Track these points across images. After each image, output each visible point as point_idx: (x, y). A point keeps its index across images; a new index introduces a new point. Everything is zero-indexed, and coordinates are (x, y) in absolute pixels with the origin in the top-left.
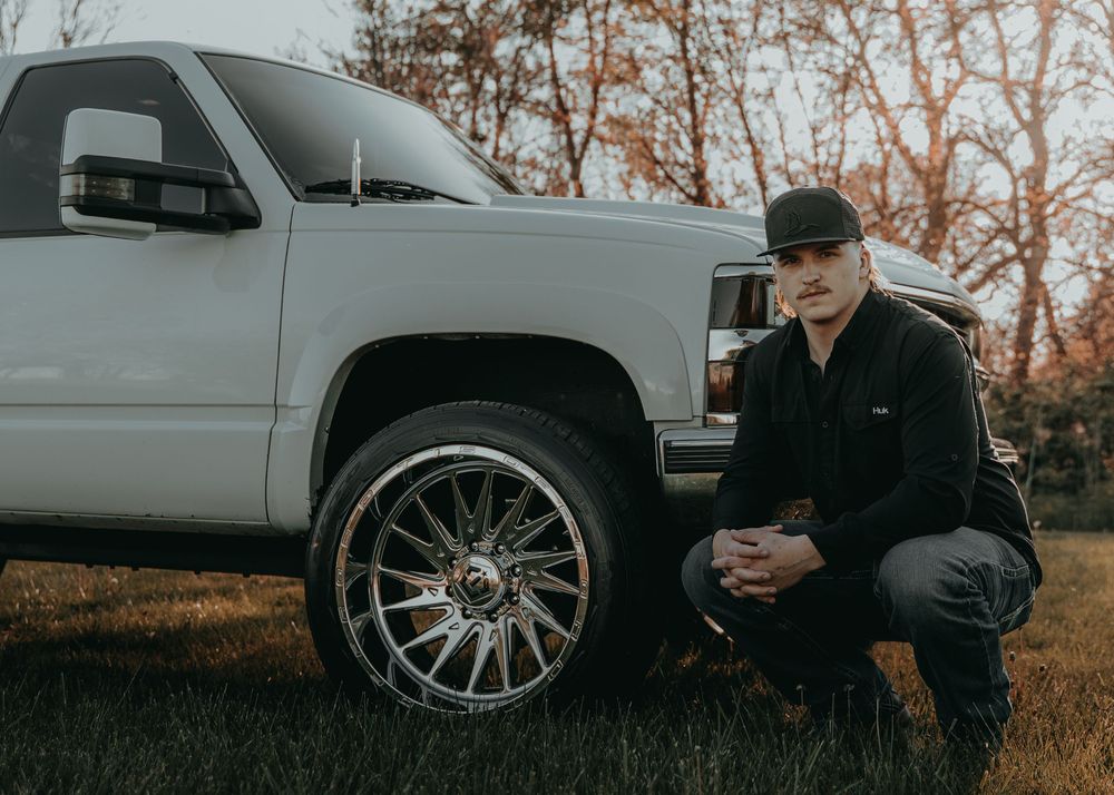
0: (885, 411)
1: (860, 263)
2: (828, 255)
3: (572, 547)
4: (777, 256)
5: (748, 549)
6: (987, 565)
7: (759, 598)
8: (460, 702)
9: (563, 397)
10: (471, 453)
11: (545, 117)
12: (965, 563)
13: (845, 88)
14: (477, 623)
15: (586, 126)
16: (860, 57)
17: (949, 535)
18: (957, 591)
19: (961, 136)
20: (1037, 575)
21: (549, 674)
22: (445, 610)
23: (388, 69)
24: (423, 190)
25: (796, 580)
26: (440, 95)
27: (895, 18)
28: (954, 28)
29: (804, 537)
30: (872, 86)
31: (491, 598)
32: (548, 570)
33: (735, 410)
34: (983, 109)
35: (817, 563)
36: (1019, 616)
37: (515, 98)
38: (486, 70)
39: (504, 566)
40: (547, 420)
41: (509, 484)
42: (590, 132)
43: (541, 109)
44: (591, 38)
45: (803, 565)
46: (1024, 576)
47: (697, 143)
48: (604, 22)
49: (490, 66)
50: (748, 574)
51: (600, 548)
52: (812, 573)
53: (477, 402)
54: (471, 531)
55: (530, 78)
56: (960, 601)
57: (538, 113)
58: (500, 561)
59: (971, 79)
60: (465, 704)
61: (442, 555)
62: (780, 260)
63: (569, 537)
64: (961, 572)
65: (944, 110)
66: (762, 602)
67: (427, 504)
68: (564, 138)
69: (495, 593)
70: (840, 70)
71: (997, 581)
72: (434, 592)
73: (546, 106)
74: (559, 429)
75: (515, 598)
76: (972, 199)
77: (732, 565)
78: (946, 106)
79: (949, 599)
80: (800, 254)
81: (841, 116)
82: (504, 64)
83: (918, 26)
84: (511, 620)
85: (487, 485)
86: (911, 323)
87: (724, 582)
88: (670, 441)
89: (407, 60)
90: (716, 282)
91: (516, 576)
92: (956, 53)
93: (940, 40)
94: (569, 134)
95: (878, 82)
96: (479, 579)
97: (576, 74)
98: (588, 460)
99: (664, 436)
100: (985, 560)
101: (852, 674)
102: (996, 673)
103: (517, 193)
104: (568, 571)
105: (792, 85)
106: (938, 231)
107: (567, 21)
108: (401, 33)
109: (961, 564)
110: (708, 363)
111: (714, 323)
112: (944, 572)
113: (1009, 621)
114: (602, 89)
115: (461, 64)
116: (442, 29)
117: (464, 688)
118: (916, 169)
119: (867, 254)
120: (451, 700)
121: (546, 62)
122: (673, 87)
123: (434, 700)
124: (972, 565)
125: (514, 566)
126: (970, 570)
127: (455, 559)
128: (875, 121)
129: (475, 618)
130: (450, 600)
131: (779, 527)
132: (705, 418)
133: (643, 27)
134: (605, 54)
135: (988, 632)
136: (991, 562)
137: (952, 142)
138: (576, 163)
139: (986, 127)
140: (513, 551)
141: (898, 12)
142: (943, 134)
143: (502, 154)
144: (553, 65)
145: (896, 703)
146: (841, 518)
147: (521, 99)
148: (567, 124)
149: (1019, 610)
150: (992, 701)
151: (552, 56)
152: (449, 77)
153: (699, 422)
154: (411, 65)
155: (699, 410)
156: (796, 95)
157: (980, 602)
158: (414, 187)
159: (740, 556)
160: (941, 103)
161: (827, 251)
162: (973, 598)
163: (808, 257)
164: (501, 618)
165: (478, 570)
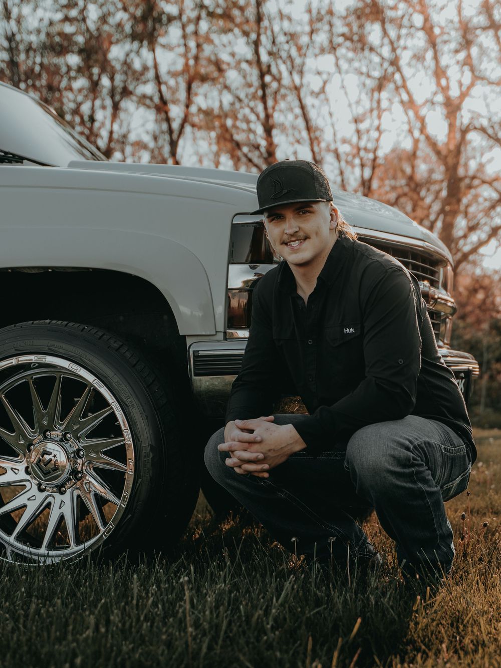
0: (352, 330)
1: (329, 218)
2: (305, 212)
3: (121, 435)
4: (266, 214)
5: (246, 436)
6: (429, 443)
7: (256, 474)
8: (34, 557)
9: (121, 318)
10: (44, 361)
11: (148, 107)
12: (410, 442)
13: (380, 88)
14: (49, 496)
15: (182, 115)
16: (395, 62)
17: (399, 421)
18: (404, 463)
19: (471, 127)
20: (473, 454)
21: (104, 533)
22: (25, 485)
23: (23, 68)
24: (14, 155)
25: (283, 459)
26: (66, 89)
27: (421, 34)
28: (467, 43)
29: (290, 426)
30: (404, 86)
31: (61, 474)
32: (105, 453)
33: (247, 327)
34: (487, 106)
35: (299, 446)
36: (458, 484)
37: (126, 92)
38: (103, 70)
39: (70, 450)
40: (103, 335)
41: (75, 386)
42: (185, 120)
43: (148, 102)
44: (185, 45)
45: (289, 447)
46: (461, 453)
47: (268, 130)
48: (196, 33)
49: (106, 66)
50: (246, 455)
51: (143, 435)
52: (296, 454)
53: (48, 321)
54: (45, 423)
55: (138, 76)
56: (407, 471)
57: (144, 104)
58: (67, 446)
59: (479, 82)
60: (36, 558)
61: (22, 442)
62: (268, 217)
63: (119, 426)
64: (407, 449)
65: (458, 108)
66: (258, 477)
67: (10, 402)
68: (165, 126)
69: (63, 471)
70: (377, 74)
71: (438, 456)
72: (16, 471)
73: (151, 99)
74: (112, 341)
75: (80, 475)
76: (479, 175)
77: (233, 448)
78: (460, 103)
79: (398, 469)
80: (283, 212)
81: (377, 109)
82: (118, 67)
83: (438, 40)
84: (76, 493)
85: (57, 386)
86: (370, 261)
87: (229, 462)
88: (198, 351)
89: (38, 60)
90: (234, 227)
91: (80, 457)
92: (468, 62)
93: (457, 51)
94: (168, 120)
95: (409, 84)
96: (51, 460)
97: (174, 75)
98: (134, 366)
99: (195, 347)
100: (427, 439)
101: (336, 530)
102: (440, 526)
103: (99, 160)
104: (119, 453)
105: (339, 85)
106: (454, 201)
107: (166, 32)
108: (33, 38)
109: (407, 443)
110: (228, 290)
111: (232, 260)
112: (394, 449)
113: (451, 488)
114: (194, 85)
115: (82, 64)
116: (67, 37)
117: (39, 546)
118: (438, 153)
119: (334, 210)
120: (26, 554)
121: (150, 63)
122: (250, 85)
123: (17, 556)
124: (416, 443)
125: (79, 450)
126: (415, 447)
127: (32, 445)
128: (407, 114)
129: (48, 491)
130: (28, 477)
131: (272, 417)
132: (225, 333)
133: (225, 38)
134: (196, 58)
135: (431, 494)
136: (432, 441)
137: (464, 132)
138: (174, 145)
139: (490, 120)
140: (78, 439)
141: (423, 29)
142: (458, 123)
143: (115, 136)
144: (156, 66)
145: (370, 551)
146: (318, 410)
147: (131, 93)
148: (166, 113)
149: (458, 480)
150: (438, 548)
151: (155, 59)
152: (73, 74)
153: (220, 336)
154: (41, 65)
155: (221, 326)
156: (342, 92)
157: (423, 472)
158: (6, 153)
159: (240, 441)
160: (457, 102)
161: (304, 209)
162: (417, 468)
163: (289, 215)
164: (69, 491)
165: (49, 454)
